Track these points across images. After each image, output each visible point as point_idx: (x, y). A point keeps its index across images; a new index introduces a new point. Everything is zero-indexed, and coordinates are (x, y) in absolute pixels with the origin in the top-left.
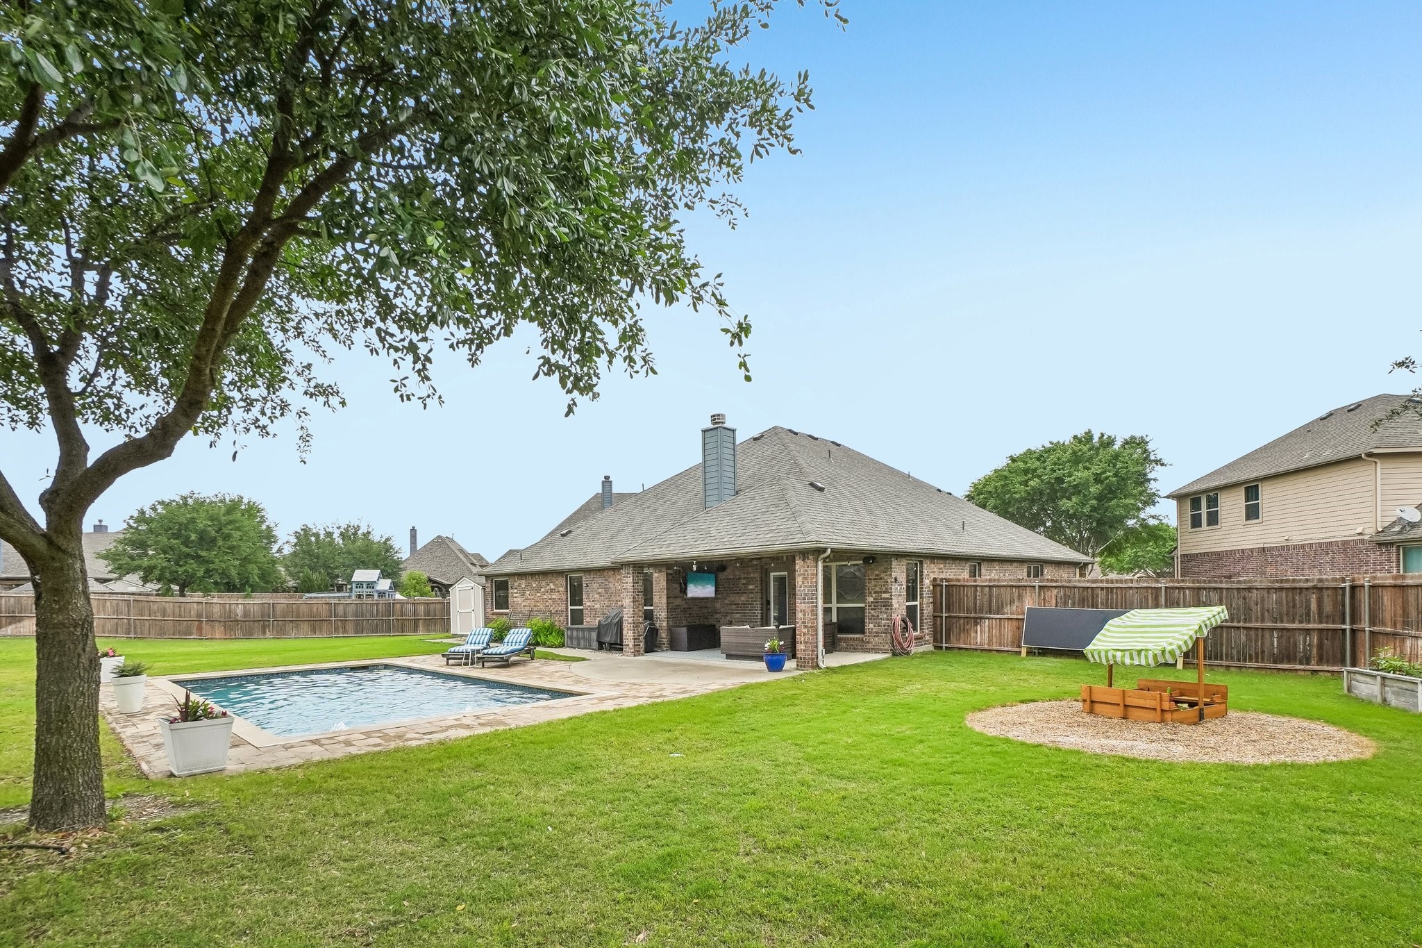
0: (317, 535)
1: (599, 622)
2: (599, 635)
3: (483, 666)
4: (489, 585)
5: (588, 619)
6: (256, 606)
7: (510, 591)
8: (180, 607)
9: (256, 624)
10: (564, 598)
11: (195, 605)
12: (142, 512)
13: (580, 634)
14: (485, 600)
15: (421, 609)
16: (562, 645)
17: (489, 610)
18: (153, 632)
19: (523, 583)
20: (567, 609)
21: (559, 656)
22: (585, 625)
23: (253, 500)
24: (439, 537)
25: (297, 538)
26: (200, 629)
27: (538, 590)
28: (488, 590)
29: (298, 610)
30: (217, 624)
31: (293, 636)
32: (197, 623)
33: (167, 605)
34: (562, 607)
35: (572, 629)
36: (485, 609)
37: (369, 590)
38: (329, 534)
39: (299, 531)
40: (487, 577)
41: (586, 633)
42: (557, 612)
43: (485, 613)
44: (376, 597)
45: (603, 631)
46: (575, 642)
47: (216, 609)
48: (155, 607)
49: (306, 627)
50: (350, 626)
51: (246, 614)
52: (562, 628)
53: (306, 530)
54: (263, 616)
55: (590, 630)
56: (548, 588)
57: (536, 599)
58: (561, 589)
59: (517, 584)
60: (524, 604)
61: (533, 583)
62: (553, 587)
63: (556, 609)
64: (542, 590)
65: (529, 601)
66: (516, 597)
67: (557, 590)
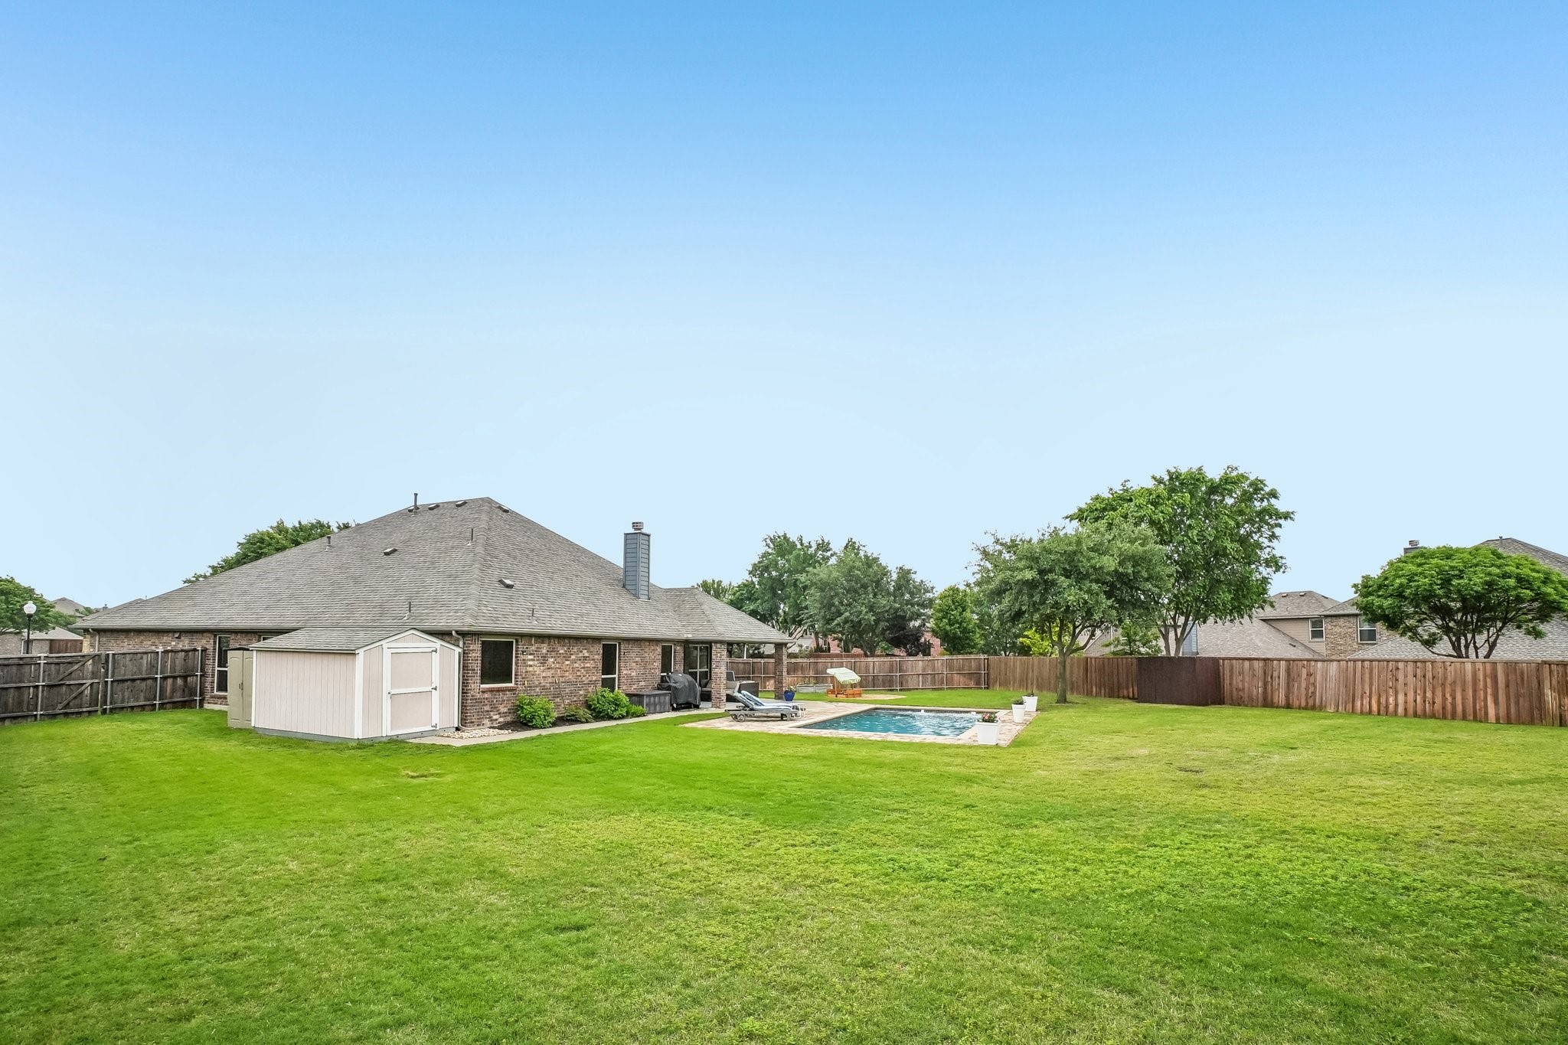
19: (545, 648)
20: (598, 677)
27: (566, 657)
42: (591, 683)
56: (581, 655)
57: (564, 667)
58: (596, 657)
59: (533, 648)
60: (544, 674)
61: (559, 648)
62: (586, 655)
63: (590, 679)
64: (573, 657)
65: (553, 671)
66: (531, 666)
67: (591, 658)
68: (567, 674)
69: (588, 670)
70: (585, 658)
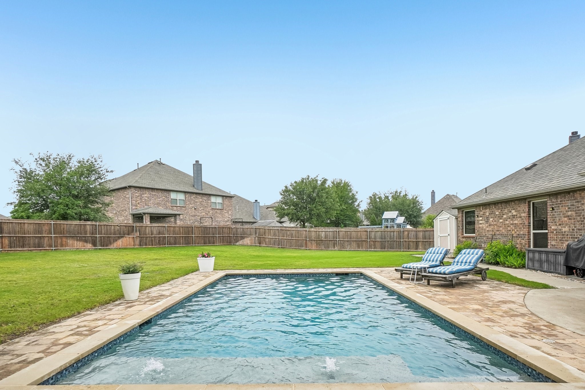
0: (380, 198)
1: (568, 246)
2: (567, 260)
3: (429, 284)
4: (460, 215)
5: (553, 243)
6: (330, 233)
7: (476, 219)
8: (298, 233)
9: (330, 242)
10: (527, 223)
11: (304, 232)
12: (286, 187)
13: (544, 257)
14: (458, 226)
15: (421, 235)
16: (523, 267)
17: (460, 235)
18: (288, 245)
19: (487, 212)
20: (529, 232)
21: (516, 278)
22: (549, 249)
23: (346, 181)
24: (448, 195)
25: (371, 200)
26: (306, 244)
27: (500, 217)
28: (460, 219)
29: (351, 234)
30: (313, 242)
31: (348, 249)
32: (305, 241)
33: (293, 232)
34: (525, 231)
35: (534, 252)
36: (458, 233)
37: (392, 223)
38: (387, 197)
39: (372, 196)
40: (459, 209)
41: (551, 257)
42: (519, 236)
43: (458, 237)
44: (395, 228)
45: (573, 256)
46: (537, 265)
47: (313, 234)
48: (289, 233)
49: (354, 244)
50: (378, 245)
51: (326, 237)
52: (523, 250)
53: (375, 195)
54: (334, 238)
55: (556, 253)
56: (510, 214)
57: (498, 224)
58: (523, 215)
59: (482, 213)
60: (488, 229)
61: (496, 211)
62: (515, 213)
63: (518, 233)
64: (505, 216)
65: (492, 227)
66: (481, 224)
67: (518, 215)
68: (501, 229)
69: (516, 225)
70: (514, 216)
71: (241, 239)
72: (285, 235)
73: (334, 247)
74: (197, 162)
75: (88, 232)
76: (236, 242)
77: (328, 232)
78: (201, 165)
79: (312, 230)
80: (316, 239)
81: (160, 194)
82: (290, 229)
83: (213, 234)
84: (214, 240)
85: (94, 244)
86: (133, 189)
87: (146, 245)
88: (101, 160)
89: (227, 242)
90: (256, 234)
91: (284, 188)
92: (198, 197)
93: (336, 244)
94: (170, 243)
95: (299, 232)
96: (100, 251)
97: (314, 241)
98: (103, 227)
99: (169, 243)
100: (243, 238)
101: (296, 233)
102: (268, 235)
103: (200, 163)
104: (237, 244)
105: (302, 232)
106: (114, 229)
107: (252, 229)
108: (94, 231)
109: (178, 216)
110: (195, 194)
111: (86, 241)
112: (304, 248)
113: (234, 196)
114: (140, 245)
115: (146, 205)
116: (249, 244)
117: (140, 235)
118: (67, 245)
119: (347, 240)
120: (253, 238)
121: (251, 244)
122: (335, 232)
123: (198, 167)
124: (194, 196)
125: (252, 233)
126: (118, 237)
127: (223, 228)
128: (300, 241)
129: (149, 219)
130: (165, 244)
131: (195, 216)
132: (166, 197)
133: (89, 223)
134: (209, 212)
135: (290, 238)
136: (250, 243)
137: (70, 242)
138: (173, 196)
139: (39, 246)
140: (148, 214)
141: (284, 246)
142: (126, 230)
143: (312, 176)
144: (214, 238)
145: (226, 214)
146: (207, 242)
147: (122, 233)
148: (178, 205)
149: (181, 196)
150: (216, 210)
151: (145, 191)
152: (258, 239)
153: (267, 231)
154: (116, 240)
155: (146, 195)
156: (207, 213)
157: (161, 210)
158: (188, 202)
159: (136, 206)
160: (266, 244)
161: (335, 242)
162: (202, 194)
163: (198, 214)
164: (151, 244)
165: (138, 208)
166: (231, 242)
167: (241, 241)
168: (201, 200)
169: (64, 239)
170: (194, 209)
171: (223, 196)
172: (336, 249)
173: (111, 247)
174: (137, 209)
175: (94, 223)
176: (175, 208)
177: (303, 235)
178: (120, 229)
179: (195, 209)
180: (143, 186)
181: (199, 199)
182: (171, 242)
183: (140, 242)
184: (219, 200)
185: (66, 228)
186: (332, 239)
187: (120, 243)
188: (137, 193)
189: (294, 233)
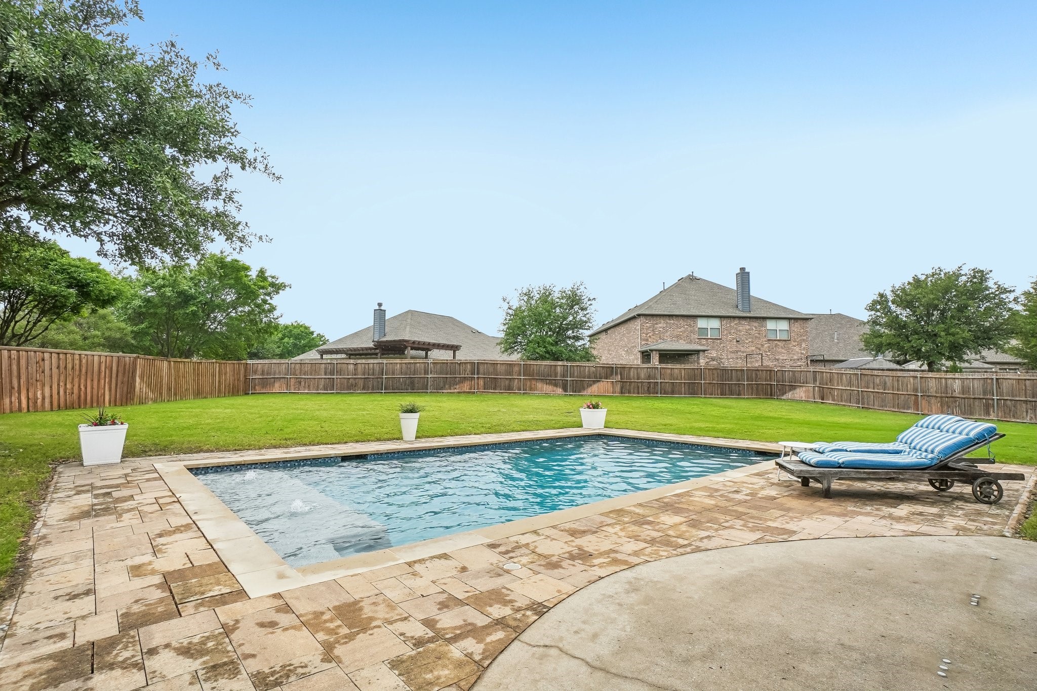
6: (976, 382)
8: (898, 381)
9: (977, 403)
11: (911, 379)
12: (881, 294)
18: (876, 403)
26: (916, 405)
30: (933, 400)
31: (1028, 420)
32: (913, 398)
33: (887, 379)
47: (932, 384)
48: (877, 380)
51: (964, 390)
54: (985, 393)
71: (790, 390)
72: (871, 385)
73: (988, 414)
74: (743, 269)
75: (559, 375)
76: (783, 395)
77: (968, 381)
78: (748, 273)
79: (931, 376)
80: (938, 395)
81: (681, 322)
82: (880, 373)
83: (739, 380)
84: (739, 390)
85: (565, 390)
86: (642, 318)
87: (629, 392)
88: (584, 286)
89: (766, 394)
90: (816, 381)
91: (876, 297)
92: (743, 322)
93: (994, 407)
94: (665, 391)
95: (900, 379)
96: (571, 397)
97: (934, 398)
98: (575, 368)
99: (663, 392)
100: (792, 388)
101: (893, 380)
102: (838, 384)
103: (747, 270)
104: (784, 397)
105: (905, 380)
106: (589, 371)
107: (808, 373)
108: (565, 373)
109: (701, 354)
110: (737, 319)
111: (556, 385)
112: (912, 411)
113: (811, 316)
114: (622, 393)
115: (660, 339)
116: (804, 399)
117: (621, 379)
118: (535, 389)
119: (1023, 399)
120: (811, 389)
121: (807, 399)
122: (989, 381)
123: (744, 276)
124: (736, 321)
125: (808, 379)
126: (593, 381)
127: (757, 370)
128: (903, 397)
129: (657, 358)
130: (657, 393)
131: (737, 352)
132: (690, 326)
133: (560, 363)
134: (762, 345)
135: (881, 391)
136: (805, 397)
137: (539, 385)
138: (701, 323)
139: (509, 389)
140: (656, 350)
141: (868, 404)
142: (603, 372)
143: (950, 267)
144: (739, 387)
145: (797, 349)
146: (727, 392)
147: (598, 375)
148: (709, 337)
149: (715, 323)
150: (776, 342)
151: (658, 320)
152: (820, 391)
153: (836, 376)
154: (591, 385)
155: (661, 324)
156: (760, 346)
157: (682, 345)
158: (725, 332)
159: (647, 340)
160: (833, 400)
161: (990, 402)
162: (750, 318)
163: (742, 349)
164: (636, 391)
165: (649, 343)
166: (773, 394)
167: (790, 393)
168: (748, 327)
169: (533, 382)
170: (735, 341)
171: (789, 319)
172: (991, 417)
173: (584, 393)
174: (647, 344)
175: (565, 363)
176: (704, 342)
177: (909, 386)
178: (596, 371)
179: (737, 341)
180: (656, 313)
181: (745, 326)
182: (667, 390)
183: (622, 388)
184: (784, 325)
185: (535, 369)
186: (981, 397)
187: (595, 388)
188: (649, 323)
189: (889, 381)
